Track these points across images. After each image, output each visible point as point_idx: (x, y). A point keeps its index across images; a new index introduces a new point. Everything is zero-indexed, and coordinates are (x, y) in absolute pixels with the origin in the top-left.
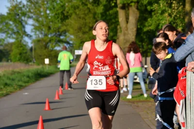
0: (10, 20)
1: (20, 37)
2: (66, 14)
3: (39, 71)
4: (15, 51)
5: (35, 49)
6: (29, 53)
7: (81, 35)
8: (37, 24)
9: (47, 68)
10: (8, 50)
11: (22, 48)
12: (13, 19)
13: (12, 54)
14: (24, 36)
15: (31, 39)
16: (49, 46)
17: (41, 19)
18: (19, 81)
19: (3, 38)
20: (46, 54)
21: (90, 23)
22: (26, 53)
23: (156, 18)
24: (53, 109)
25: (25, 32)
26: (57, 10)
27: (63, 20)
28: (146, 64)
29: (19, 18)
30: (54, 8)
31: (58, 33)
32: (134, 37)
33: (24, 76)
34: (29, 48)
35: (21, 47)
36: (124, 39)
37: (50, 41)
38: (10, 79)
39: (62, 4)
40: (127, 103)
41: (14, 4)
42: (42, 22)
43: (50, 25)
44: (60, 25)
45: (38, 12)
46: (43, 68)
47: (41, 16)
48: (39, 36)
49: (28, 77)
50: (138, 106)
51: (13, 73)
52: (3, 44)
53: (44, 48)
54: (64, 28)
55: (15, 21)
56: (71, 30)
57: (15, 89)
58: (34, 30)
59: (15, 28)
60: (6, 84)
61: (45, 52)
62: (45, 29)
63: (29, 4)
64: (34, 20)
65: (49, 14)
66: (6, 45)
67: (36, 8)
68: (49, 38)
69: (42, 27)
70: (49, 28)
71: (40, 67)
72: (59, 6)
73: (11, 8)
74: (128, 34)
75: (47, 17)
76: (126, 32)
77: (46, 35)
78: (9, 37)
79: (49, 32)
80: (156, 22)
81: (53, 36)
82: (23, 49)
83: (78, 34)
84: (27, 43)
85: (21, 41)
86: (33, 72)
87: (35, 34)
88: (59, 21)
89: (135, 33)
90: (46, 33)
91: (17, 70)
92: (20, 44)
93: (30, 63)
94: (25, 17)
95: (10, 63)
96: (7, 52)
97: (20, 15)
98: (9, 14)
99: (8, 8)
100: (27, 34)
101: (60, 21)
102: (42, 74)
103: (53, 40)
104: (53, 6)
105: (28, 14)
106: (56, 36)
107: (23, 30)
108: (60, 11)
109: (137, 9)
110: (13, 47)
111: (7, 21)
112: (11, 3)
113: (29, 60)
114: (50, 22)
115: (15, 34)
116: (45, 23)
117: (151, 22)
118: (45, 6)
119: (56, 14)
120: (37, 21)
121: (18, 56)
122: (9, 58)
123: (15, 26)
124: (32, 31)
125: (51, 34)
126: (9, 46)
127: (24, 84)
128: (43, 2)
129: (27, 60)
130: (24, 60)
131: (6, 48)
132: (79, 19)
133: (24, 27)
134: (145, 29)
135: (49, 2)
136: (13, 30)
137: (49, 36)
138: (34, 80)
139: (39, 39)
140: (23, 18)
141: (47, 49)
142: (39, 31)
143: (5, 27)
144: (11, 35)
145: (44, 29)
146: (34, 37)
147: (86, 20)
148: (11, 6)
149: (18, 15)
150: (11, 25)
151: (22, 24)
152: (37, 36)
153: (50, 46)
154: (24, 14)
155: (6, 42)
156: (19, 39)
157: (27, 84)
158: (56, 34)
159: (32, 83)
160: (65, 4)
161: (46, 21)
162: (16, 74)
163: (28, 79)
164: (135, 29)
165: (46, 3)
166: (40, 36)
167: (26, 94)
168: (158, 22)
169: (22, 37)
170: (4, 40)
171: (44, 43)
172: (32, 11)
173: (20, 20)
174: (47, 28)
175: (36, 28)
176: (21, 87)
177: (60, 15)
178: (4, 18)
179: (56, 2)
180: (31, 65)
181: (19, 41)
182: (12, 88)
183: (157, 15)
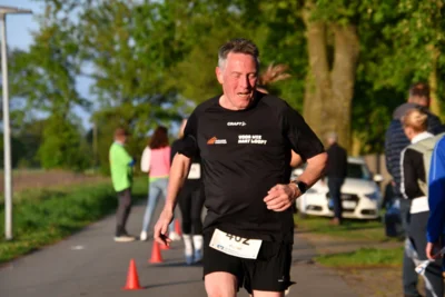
0: (39, 63)
1: (62, 105)
2: (176, 48)
4: (51, 141)
5: (99, 133)
6: (84, 145)
8: (104, 74)
11: (66, 135)
12: (45, 60)
13: (43, 150)
14: (72, 103)
15: (88, 111)
16: (133, 129)
17: (113, 61)
18: (60, 216)
19: (21, 108)
22: (77, 145)
23: (405, 57)
24: (146, 288)
25: (74, 96)
26: (156, 38)
27: (170, 63)
28: (379, 172)
29: (61, 59)
30: (147, 34)
31: (155, 96)
32: (347, 104)
33: (73, 202)
34: (84, 134)
35: (66, 129)
36: (323, 110)
37: (136, 116)
39: (167, 22)
40: (332, 272)
41: (50, 23)
42: (118, 64)
43: (136, 76)
44: (160, 74)
45: (107, 44)
47: (115, 54)
48: (109, 103)
49: (84, 205)
50: (360, 280)
51: (46, 196)
52: (21, 125)
54: (171, 82)
55: (50, 66)
56: (190, 89)
57: (50, 235)
58: (96, 89)
59: (51, 87)
62: (124, 86)
63: (85, 23)
64: (97, 63)
65: (134, 48)
66: (28, 126)
67: (102, 33)
68: (133, 108)
69: (117, 81)
70: (135, 83)
72: (160, 27)
73: (40, 33)
74: (333, 95)
75: (129, 56)
76: (327, 91)
77: (127, 101)
78: (37, 107)
79: (133, 92)
80: (403, 66)
81: (144, 103)
82: (71, 137)
84: (80, 119)
85: (64, 116)
86: (95, 193)
87: (101, 99)
88: (159, 65)
89: (349, 95)
90: (126, 95)
91: (54, 188)
92: (63, 123)
93: (91, 171)
94: (74, 56)
95: (41, 172)
97: (63, 51)
98: (35, 49)
99: (33, 33)
100: (79, 97)
101: (162, 65)
103: (143, 111)
104: (145, 27)
105: (81, 48)
106: (152, 104)
107: (70, 88)
108: (161, 41)
110: (45, 133)
111: (30, 67)
112: (41, 23)
113: (84, 164)
114: (136, 68)
115: (49, 100)
116: (123, 71)
117: (390, 66)
118: (124, 29)
119: (153, 48)
120: (105, 64)
121: (59, 153)
122: (36, 158)
123: (51, 78)
124: (92, 91)
125: (139, 97)
126: (36, 128)
127: (73, 224)
129: (80, 164)
130: (72, 165)
131: (30, 132)
133: (72, 81)
134: (377, 87)
135: (134, 19)
136: (44, 88)
137: (135, 103)
138: (97, 214)
139: (108, 110)
140: (70, 59)
142: (108, 88)
143: (25, 83)
144: (41, 100)
145: (121, 86)
146: (97, 106)
148: (41, 30)
149: (58, 51)
150: (40, 77)
151: (66, 72)
152: (105, 103)
153: (137, 129)
154: (73, 50)
155: (27, 119)
156: (63, 110)
158: (151, 97)
159: (91, 220)
160: (174, 23)
161: (125, 67)
163: (83, 211)
164: (349, 85)
165: (126, 20)
166: (113, 103)
167: (79, 248)
168: (407, 67)
169: (68, 106)
170: (22, 113)
171: (122, 121)
172: (92, 40)
173: (63, 63)
174: (128, 84)
175: (103, 84)
176: (69, 231)
178: (24, 59)
179: (152, 17)
180: (90, 176)
181: (61, 116)
182: (44, 234)
183: (408, 48)
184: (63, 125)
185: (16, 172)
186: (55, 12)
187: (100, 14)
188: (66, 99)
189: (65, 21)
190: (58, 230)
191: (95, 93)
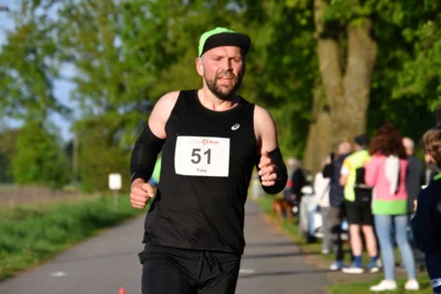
0: (13, 66)
1: (35, 111)
2: (169, 49)
3: (93, 211)
4: (24, 154)
5: (80, 147)
8: (86, 77)
9: (116, 202)
11: (42, 146)
12: (20, 63)
14: (49, 110)
15: (68, 119)
16: (118, 140)
17: (96, 63)
18: (37, 238)
20: (112, 161)
22: (54, 158)
23: (427, 62)
25: (52, 102)
26: (145, 39)
29: (37, 61)
30: (136, 33)
31: (144, 103)
32: (361, 115)
33: (52, 223)
34: (62, 146)
35: (42, 140)
37: (123, 124)
38: (13, 233)
39: (158, 21)
41: (26, 20)
42: (101, 71)
43: (122, 80)
44: (150, 79)
45: (92, 44)
46: (103, 199)
48: (91, 111)
49: (64, 226)
51: (21, 215)
53: (104, 144)
55: (24, 69)
58: (78, 95)
59: (25, 92)
61: (107, 155)
62: (108, 92)
63: (65, 21)
64: (79, 65)
65: (119, 49)
67: (84, 34)
68: (118, 116)
70: (121, 88)
71: (95, 197)
72: (152, 26)
73: (15, 32)
74: (345, 104)
75: (114, 58)
76: (339, 99)
77: (111, 108)
78: (10, 114)
79: (119, 98)
80: (425, 73)
81: (131, 111)
82: (48, 149)
84: (59, 129)
85: (41, 125)
87: (83, 107)
88: (149, 70)
89: (364, 103)
90: (111, 102)
91: (29, 206)
93: (67, 188)
94: (52, 58)
97: (40, 51)
98: (8, 48)
99: (7, 32)
100: (58, 104)
101: (153, 68)
102: (103, 216)
103: (130, 121)
104: (134, 26)
105: (59, 47)
106: (140, 112)
107: (47, 92)
108: (152, 41)
109: (372, 35)
110: (19, 143)
111: (2, 69)
112: (16, 21)
113: (63, 179)
114: (123, 70)
115: (23, 106)
116: (108, 75)
117: (411, 72)
118: (109, 28)
119: (142, 50)
120: (88, 67)
121: (34, 168)
122: (8, 173)
123: (28, 83)
124: (73, 97)
125: (126, 104)
126: (8, 138)
127: (52, 248)
128: (105, 15)
129: (58, 179)
130: (49, 179)
133: (49, 85)
134: (396, 94)
136: (19, 93)
137: (121, 111)
138: (78, 235)
139: (91, 119)
140: (48, 61)
141: (113, 148)
142: (91, 95)
144: (14, 106)
145: (105, 91)
146: (78, 114)
148: (17, 28)
149: (34, 51)
150: (13, 80)
151: (43, 75)
152: (87, 111)
153: (123, 140)
154: (51, 50)
156: (37, 119)
157: (60, 247)
158: (139, 103)
159: (73, 244)
160: (165, 22)
161: (111, 70)
162: (30, 220)
163: (62, 233)
164: (365, 92)
165: (111, 17)
166: (97, 111)
167: (60, 274)
168: (431, 73)
169: (44, 114)
171: (107, 131)
172: (73, 40)
173: (39, 66)
174: (114, 89)
175: (84, 89)
176: (44, 256)
177: (154, 53)
179: (142, 15)
180: (69, 192)
181: (37, 125)
182: (19, 258)
183: (430, 52)
184: (39, 135)
186: (33, 9)
187: (82, 10)
188: (43, 106)
189: (43, 18)
190: (36, 254)
191: (77, 99)
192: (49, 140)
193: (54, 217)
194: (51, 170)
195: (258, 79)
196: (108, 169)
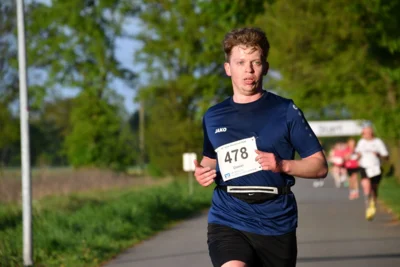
0: (65, 21)
1: (96, 79)
3: (164, 198)
4: (80, 129)
5: (147, 119)
6: (126, 134)
7: (306, 67)
8: (155, 36)
9: (191, 188)
10: (56, 127)
11: (102, 119)
12: (73, 17)
13: (71, 141)
14: (110, 76)
15: (132, 86)
16: (194, 111)
17: (167, 16)
18: (97, 232)
19: (41, 83)
20: (187, 136)
21: (339, 24)
22: (117, 134)
25: (113, 63)
27: (246, 16)
29: (94, 15)
33: (115, 213)
34: (126, 118)
35: (102, 113)
37: (199, 91)
38: (67, 226)
42: (173, 24)
43: (197, 36)
46: (176, 184)
47: (168, 5)
48: (161, 76)
49: (128, 218)
51: (76, 205)
52: (41, 107)
53: (177, 115)
55: (80, 24)
58: (143, 56)
60: (55, 244)
61: (181, 129)
62: (182, 51)
64: (145, 18)
66: (50, 108)
68: (194, 81)
69: (172, 45)
70: (197, 46)
71: (166, 182)
77: (185, 71)
78: (62, 81)
79: (195, 60)
81: (210, 75)
82: (108, 123)
83: (299, 64)
84: (122, 99)
85: (100, 93)
86: (143, 200)
87: (149, 70)
88: (229, 19)
90: (185, 64)
92: (98, 104)
93: (131, 171)
94: (113, 10)
95: (69, 170)
96: (55, 133)
97: (98, 2)
100: (120, 67)
101: (234, 20)
102: (175, 206)
103: (208, 87)
107: (108, 53)
110: (74, 117)
111: (52, 25)
113: (127, 160)
114: (199, 25)
115: (78, 70)
116: (181, 30)
120: (156, 21)
121: (92, 146)
122: (61, 153)
123: (82, 41)
124: (137, 59)
125: (202, 66)
126: (61, 110)
127: (114, 245)
129: (120, 160)
130: (111, 161)
131: (51, 117)
132: (301, 12)
133: (110, 45)
136: (72, 54)
137: (197, 75)
138: (147, 229)
139: (159, 85)
140: (107, 14)
141: (188, 121)
142: (160, 55)
143: (47, 48)
144: (68, 72)
145: (177, 51)
146: (144, 80)
147: (324, 14)
149: (92, 3)
150: (66, 39)
151: (102, 32)
152: (156, 74)
155: (48, 98)
156: (97, 86)
157: (124, 243)
158: (219, 66)
159: (141, 240)
161: (183, 24)
162: (87, 210)
163: (127, 225)
166: (166, 75)
169: (104, 79)
170: (43, 90)
171: (179, 100)
173: (98, 21)
174: (188, 47)
175: (151, 48)
176: (105, 254)
178: (45, 15)
180: (135, 176)
181: (96, 94)
182: (75, 257)
184: (98, 106)
185: (36, 172)
188: (102, 70)
190: (95, 253)
191: (142, 60)
192: (110, 112)
193: (116, 206)
194: (112, 149)
195: (368, 31)
196: (182, 147)
